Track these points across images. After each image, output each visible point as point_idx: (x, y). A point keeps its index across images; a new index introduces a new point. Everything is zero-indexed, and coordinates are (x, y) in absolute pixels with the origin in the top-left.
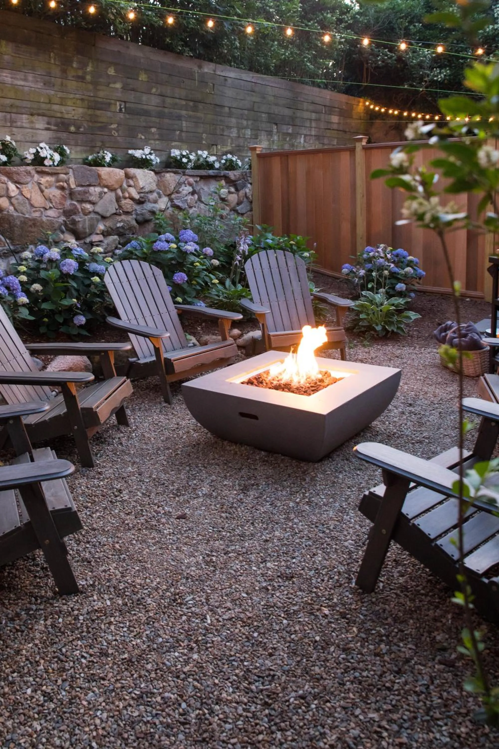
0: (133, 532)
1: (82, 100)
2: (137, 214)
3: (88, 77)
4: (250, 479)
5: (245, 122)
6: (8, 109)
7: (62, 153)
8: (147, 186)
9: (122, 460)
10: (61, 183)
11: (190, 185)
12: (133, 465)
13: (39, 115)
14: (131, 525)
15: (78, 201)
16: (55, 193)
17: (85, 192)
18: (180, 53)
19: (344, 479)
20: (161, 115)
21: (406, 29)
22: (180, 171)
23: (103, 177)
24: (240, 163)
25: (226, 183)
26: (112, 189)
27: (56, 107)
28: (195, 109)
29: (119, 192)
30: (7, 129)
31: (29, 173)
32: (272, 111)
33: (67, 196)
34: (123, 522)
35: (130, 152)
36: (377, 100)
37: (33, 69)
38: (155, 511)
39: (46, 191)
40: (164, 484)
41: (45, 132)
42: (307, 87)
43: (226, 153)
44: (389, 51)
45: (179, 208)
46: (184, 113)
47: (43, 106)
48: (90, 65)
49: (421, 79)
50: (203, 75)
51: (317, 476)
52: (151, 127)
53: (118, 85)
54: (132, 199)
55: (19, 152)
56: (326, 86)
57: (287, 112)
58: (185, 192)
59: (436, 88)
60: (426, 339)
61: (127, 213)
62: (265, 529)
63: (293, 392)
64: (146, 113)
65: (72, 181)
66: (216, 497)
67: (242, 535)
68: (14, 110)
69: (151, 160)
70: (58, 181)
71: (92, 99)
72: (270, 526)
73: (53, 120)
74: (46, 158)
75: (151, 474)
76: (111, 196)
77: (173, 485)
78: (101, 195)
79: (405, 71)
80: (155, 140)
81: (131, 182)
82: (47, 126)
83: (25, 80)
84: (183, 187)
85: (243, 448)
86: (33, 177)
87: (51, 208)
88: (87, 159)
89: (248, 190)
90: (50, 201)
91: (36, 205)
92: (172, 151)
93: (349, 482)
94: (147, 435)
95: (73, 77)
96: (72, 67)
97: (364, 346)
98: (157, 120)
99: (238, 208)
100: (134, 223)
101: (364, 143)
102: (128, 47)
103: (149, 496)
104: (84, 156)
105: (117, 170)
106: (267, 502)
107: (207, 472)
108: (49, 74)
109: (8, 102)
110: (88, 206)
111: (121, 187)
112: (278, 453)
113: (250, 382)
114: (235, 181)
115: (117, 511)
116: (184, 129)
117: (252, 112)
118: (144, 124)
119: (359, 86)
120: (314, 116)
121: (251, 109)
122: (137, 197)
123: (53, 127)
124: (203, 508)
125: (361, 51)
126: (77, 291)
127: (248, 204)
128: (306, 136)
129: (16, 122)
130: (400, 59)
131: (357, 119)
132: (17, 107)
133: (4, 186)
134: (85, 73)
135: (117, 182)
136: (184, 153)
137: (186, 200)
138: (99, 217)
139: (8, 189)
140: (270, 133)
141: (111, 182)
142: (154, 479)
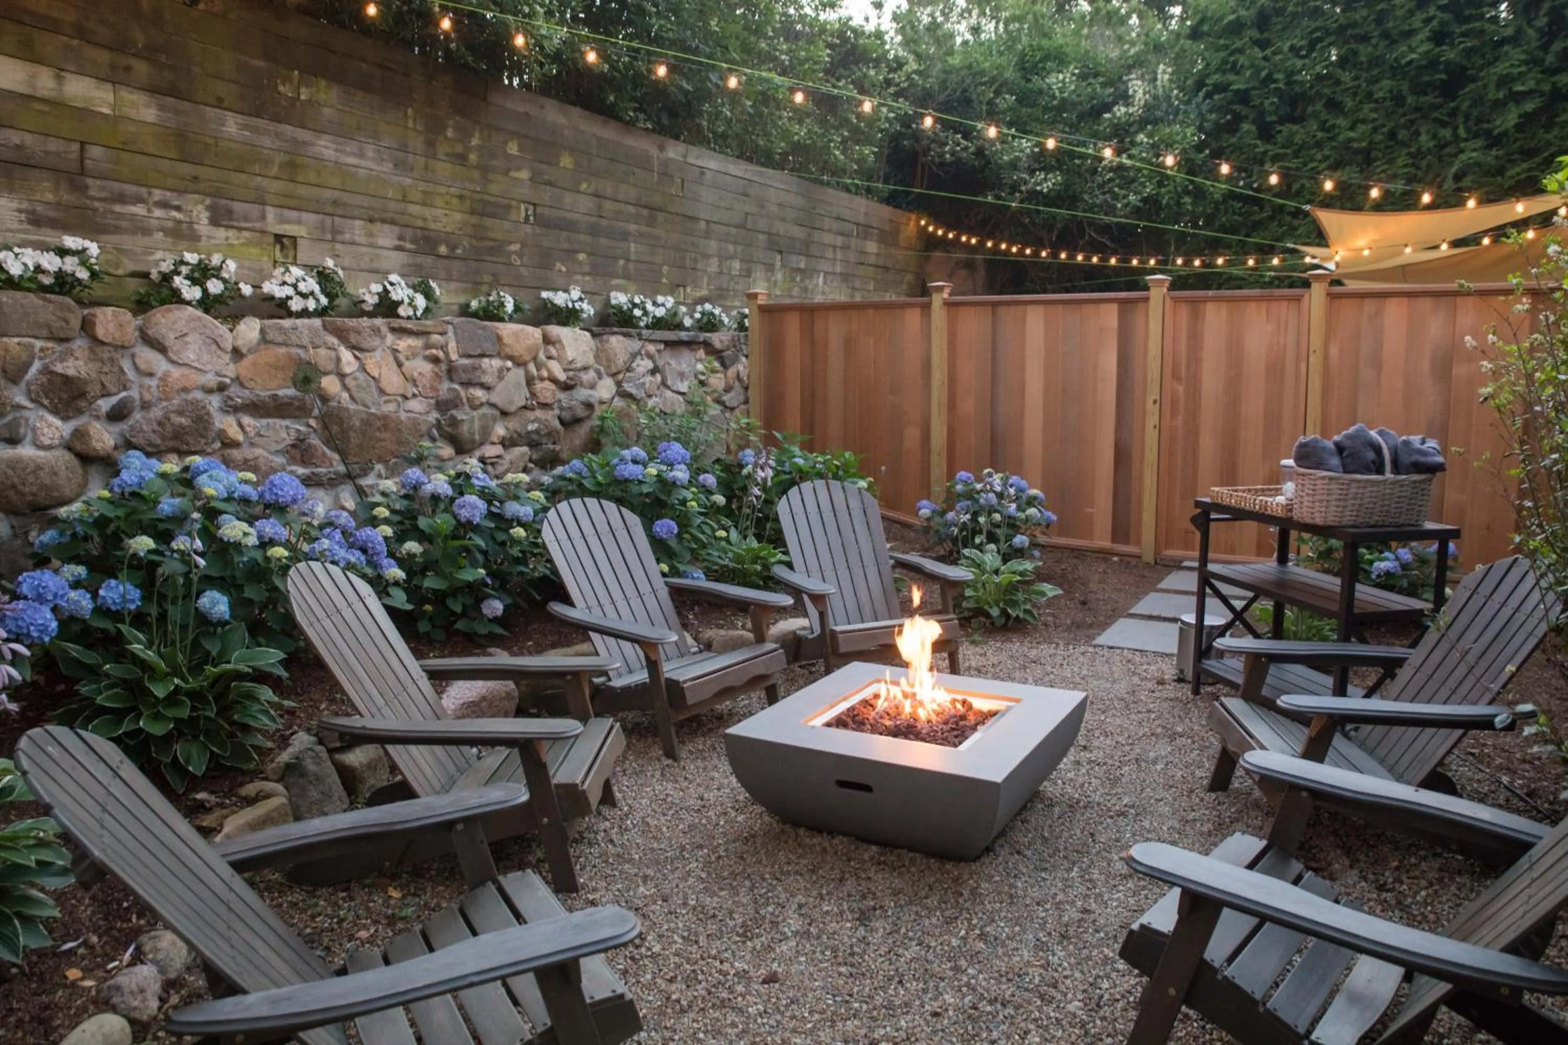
0: (692, 1015)
1: (461, 197)
2: (562, 409)
3: (473, 157)
4: (864, 897)
5: (731, 248)
6: (329, 209)
7: (428, 294)
8: (579, 359)
9: (621, 872)
10: (434, 351)
11: (650, 356)
12: (645, 882)
13: (384, 221)
14: (684, 1003)
15: (462, 384)
16: (421, 367)
17: (475, 368)
18: (630, 124)
19: (1025, 890)
20: (594, 231)
21: (990, 103)
22: (633, 331)
23: (506, 340)
24: (726, 320)
25: (707, 353)
26: (519, 363)
27: (413, 209)
28: (651, 222)
29: (532, 367)
30: (327, 246)
31: (376, 331)
32: (774, 231)
33: (444, 374)
34: (668, 998)
35: (545, 294)
36: (937, 218)
37: (376, 136)
38: (720, 972)
39: (407, 364)
40: (714, 916)
41: (395, 254)
42: (830, 191)
43: (702, 301)
44: (964, 138)
45: (630, 396)
46: (632, 227)
47: (392, 205)
48: (477, 135)
49: (1014, 188)
50: (666, 163)
51: (979, 886)
52: (577, 252)
53: (524, 175)
54: (554, 381)
55: (350, 289)
56: (857, 191)
57: (798, 232)
58: (641, 370)
59: (1037, 204)
60: (1068, 629)
61: (545, 406)
62: (925, 991)
63: (923, 740)
64: (570, 226)
65: (452, 346)
66: (818, 938)
67: (890, 1007)
68: (339, 211)
69: (582, 311)
70: (428, 346)
71: (479, 196)
72: (932, 984)
73: (409, 232)
74: (402, 302)
75: (686, 898)
76: (517, 375)
77: (732, 918)
78: (501, 373)
79: (987, 172)
80: (584, 274)
81: (553, 351)
82: (397, 243)
83: (361, 155)
84: (638, 361)
85: (836, 841)
86: (383, 338)
87: (414, 396)
88: (468, 305)
89: (742, 367)
90: (415, 383)
91: (389, 390)
92: (613, 294)
93: (1035, 893)
94: (653, 822)
95: (447, 155)
96: (446, 137)
97: (973, 642)
98: (588, 239)
99: (724, 398)
100: (556, 424)
101: (945, 295)
102: (542, 107)
103: (697, 942)
104: (462, 300)
105: (530, 329)
106: (911, 939)
107: (785, 890)
108: (404, 148)
109: (328, 194)
110: (479, 393)
111: (535, 359)
112: (901, 847)
113: (839, 722)
114: (722, 351)
115: (649, 977)
116: (633, 257)
117: (744, 232)
118: (566, 246)
119: (908, 194)
120: (839, 241)
121: (741, 226)
122: (562, 377)
123: (408, 246)
124: (803, 959)
125: (917, 135)
126: (485, 553)
127: (741, 391)
128: (826, 273)
129: (341, 233)
130: (980, 152)
131: (907, 249)
132: (345, 205)
133: (333, 354)
134: (468, 149)
135: (529, 349)
136: (637, 300)
137: (643, 384)
138: (497, 413)
139: (339, 360)
140: (770, 268)
141: (519, 349)
142: (694, 908)
